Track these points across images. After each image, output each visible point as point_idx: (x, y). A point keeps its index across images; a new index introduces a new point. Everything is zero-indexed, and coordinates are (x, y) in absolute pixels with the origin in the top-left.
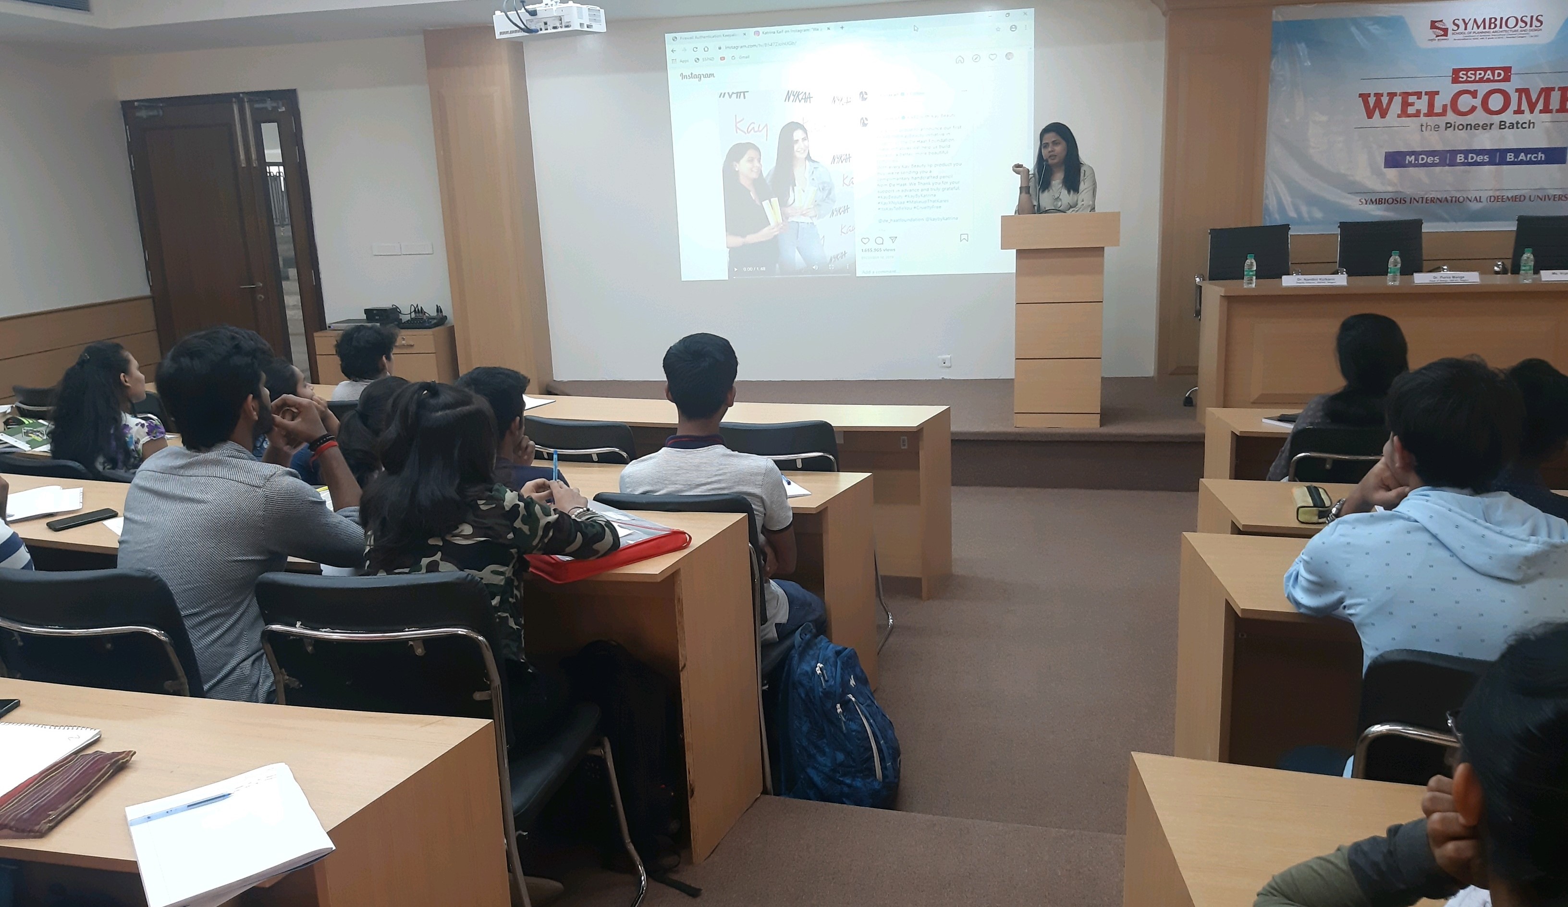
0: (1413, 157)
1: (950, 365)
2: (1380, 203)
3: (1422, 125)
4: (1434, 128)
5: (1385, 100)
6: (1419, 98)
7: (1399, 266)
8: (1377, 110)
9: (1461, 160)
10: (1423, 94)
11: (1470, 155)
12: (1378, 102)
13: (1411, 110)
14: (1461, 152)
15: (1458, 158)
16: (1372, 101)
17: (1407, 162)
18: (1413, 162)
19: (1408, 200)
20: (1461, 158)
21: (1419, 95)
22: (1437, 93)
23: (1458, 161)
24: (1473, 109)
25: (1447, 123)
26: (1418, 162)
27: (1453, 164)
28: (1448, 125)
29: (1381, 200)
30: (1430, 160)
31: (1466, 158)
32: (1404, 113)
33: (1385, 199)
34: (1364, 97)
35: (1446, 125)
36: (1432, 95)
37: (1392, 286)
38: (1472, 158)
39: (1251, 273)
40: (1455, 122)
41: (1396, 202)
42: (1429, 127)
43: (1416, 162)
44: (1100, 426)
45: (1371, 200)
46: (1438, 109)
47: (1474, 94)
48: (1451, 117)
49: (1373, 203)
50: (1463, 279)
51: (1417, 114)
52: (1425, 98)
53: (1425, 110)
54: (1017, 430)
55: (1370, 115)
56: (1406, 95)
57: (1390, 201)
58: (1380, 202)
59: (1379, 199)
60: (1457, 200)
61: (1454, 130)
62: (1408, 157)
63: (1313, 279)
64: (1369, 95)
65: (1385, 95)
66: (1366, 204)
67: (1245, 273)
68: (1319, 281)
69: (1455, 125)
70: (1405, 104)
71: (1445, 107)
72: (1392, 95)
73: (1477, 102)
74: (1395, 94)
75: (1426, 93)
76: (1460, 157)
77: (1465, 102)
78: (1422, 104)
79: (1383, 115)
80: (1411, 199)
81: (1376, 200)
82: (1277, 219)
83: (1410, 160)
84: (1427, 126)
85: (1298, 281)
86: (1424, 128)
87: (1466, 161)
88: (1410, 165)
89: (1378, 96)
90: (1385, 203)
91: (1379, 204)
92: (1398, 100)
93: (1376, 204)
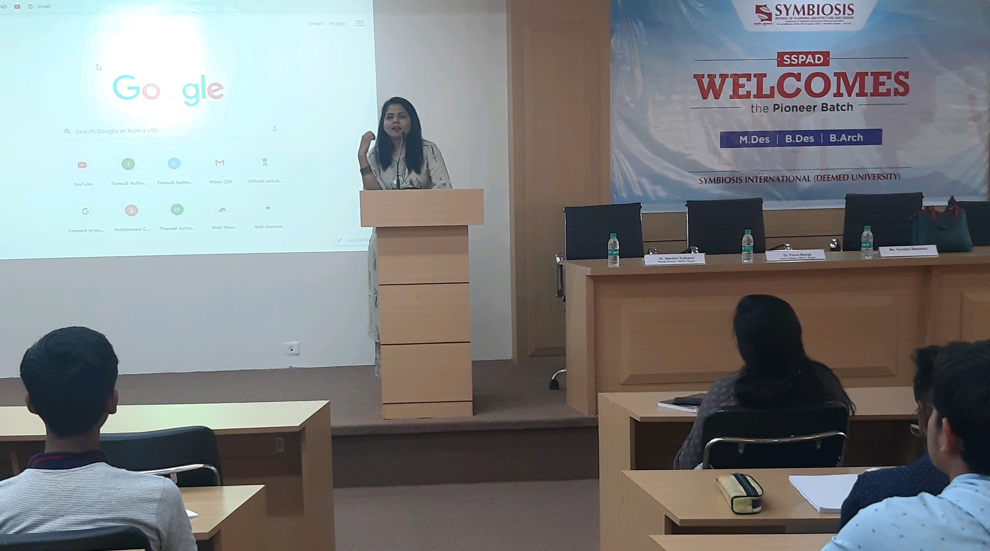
0: (746, 137)
1: (297, 352)
2: (719, 182)
3: (752, 107)
4: (764, 109)
5: (718, 81)
6: (749, 80)
7: (752, 244)
8: (711, 91)
9: (789, 140)
10: (752, 76)
11: (797, 136)
12: (712, 84)
13: (742, 92)
14: (789, 132)
15: (787, 139)
16: (706, 81)
17: (741, 142)
18: (746, 142)
19: (743, 179)
20: (789, 139)
21: (748, 77)
22: (765, 75)
23: (787, 141)
24: (798, 91)
25: (775, 105)
26: (751, 142)
27: (783, 144)
28: (776, 107)
29: (719, 179)
30: (761, 140)
31: (794, 139)
32: (735, 95)
33: (723, 178)
34: (699, 78)
35: (774, 106)
36: (760, 77)
37: (746, 264)
38: (799, 139)
39: (615, 252)
40: (782, 104)
41: (733, 182)
42: (759, 108)
43: (749, 142)
44: (474, 415)
45: (710, 179)
46: (766, 91)
47: (798, 77)
48: (778, 99)
49: (712, 182)
50: (810, 256)
51: (748, 95)
52: (754, 80)
53: (754, 92)
54: (387, 423)
55: (705, 97)
56: (736, 77)
57: (728, 180)
58: (717, 181)
59: (717, 178)
60: (788, 179)
61: (782, 111)
62: (741, 137)
63: (674, 258)
64: (703, 76)
65: (718, 76)
66: (706, 183)
67: (609, 252)
68: (679, 260)
69: (782, 107)
70: (737, 86)
71: (772, 88)
72: (724, 77)
73: (801, 85)
74: (726, 76)
75: (755, 75)
76: (789, 137)
77: (790, 85)
78: (751, 86)
79: (717, 96)
80: (746, 178)
81: (714, 179)
82: (624, 198)
83: (744, 140)
84: (757, 108)
85: (660, 260)
86: (754, 110)
87: (794, 141)
88: (744, 145)
89: (711, 77)
90: (723, 182)
91: (717, 183)
92: (729, 82)
93: (715, 183)
